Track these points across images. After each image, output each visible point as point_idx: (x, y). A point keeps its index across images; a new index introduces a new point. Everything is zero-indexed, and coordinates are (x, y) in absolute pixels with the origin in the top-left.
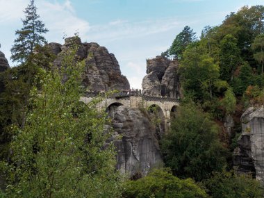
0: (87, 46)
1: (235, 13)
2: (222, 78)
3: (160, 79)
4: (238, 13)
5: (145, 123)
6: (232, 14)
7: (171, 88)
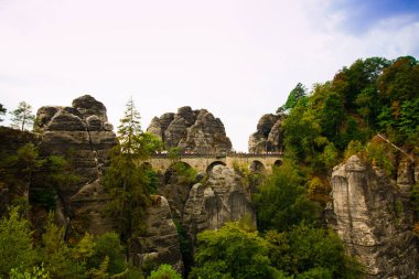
0: (197, 112)
1: (348, 68)
2: (323, 134)
3: (266, 136)
4: (352, 67)
5: (237, 179)
6: (345, 69)
7: (276, 144)
